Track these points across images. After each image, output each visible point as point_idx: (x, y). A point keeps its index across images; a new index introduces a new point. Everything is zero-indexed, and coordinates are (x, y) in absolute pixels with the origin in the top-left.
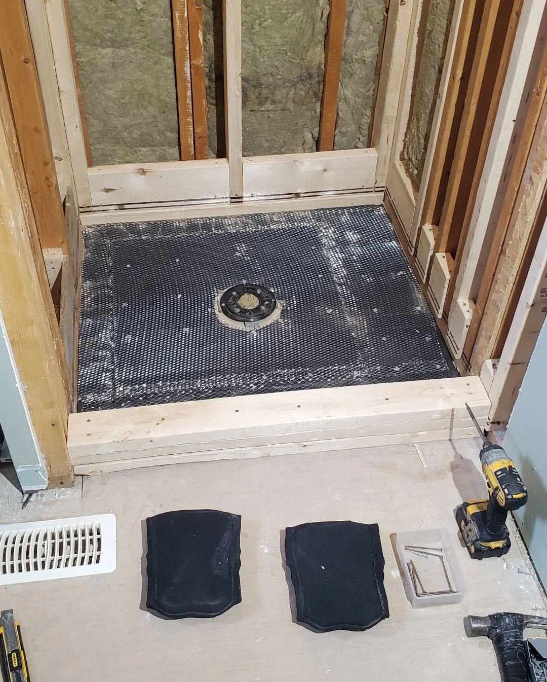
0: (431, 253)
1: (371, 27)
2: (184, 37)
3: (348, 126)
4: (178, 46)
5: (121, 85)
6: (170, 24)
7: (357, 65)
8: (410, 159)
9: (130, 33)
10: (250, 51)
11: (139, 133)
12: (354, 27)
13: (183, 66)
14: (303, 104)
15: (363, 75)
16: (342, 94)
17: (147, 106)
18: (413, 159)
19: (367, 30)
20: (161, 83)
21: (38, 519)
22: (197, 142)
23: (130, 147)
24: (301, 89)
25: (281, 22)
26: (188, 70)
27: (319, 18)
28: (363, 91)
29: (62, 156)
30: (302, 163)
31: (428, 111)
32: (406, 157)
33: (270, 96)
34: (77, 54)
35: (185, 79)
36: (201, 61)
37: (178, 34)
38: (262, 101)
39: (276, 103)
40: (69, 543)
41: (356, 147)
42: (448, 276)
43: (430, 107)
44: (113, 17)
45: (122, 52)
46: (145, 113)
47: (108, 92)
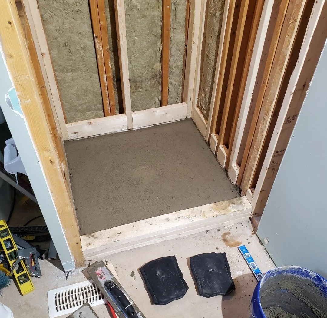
0: (216, 145)
1: (180, 53)
2: (102, 66)
3: (173, 94)
4: (100, 69)
5: (77, 88)
6: (96, 60)
7: (175, 69)
8: (202, 107)
9: (79, 66)
10: (130, 68)
11: (86, 107)
12: (173, 54)
13: (103, 78)
14: (154, 87)
15: (178, 72)
16: (170, 81)
17: (88, 95)
18: (203, 107)
19: (178, 54)
20: (94, 85)
21: (74, 283)
22: (111, 108)
23: (82, 113)
24: (153, 81)
25: (143, 55)
26: (105, 79)
27: (158, 51)
28: (178, 79)
30: (156, 112)
31: (209, 88)
32: (200, 106)
33: (140, 85)
34: (57, 76)
35: (104, 83)
36: (111, 74)
37: (100, 64)
38: (137, 88)
39: (143, 88)
40: (89, 292)
41: (177, 103)
42: (226, 155)
43: (210, 86)
44: (71, 59)
45: (76, 74)
46: (88, 98)
47: (71, 91)
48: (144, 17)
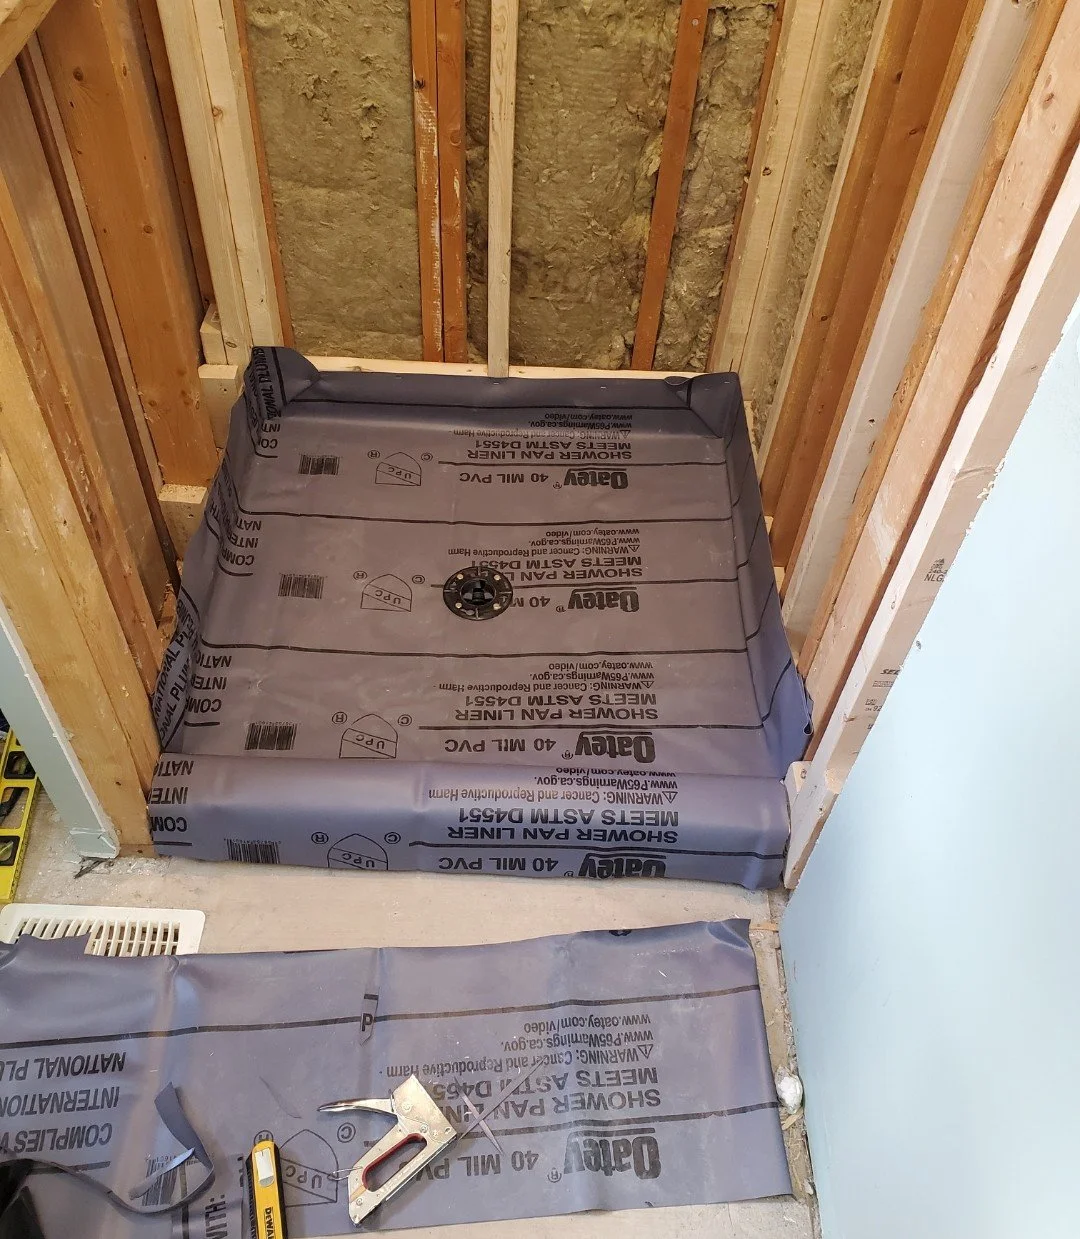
1: (724, 196)
2: (431, 185)
3: (678, 335)
4: (423, 196)
5: (338, 242)
6: (412, 164)
7: (697, 250)
11: (364, 311)
12: (696, 193)
13: (430, 227)
14: (611, 296)
15: (706, 264)
16: (672, 288)
17: (376, 276)
19: (717, 200)
20: (397, 245)
22: (447, 335)
23: (349, 329)
24: (610, 275)
25: (583, 177)
26: (436, 232)
27: (644, 174)
28: (705, 287)
29: (236, 341)
33: (561, 280)
34: (273, 191)
35: (432, 245)
36: (457, 222)
37: (423, 180)
38: (548, 287)
39: (569, 291)
41: (689, 368)
44: (328, 144)
45: (340, 195)
46: (373, 284)
47: (319, 250)
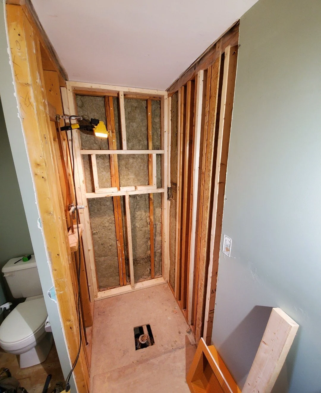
6: (117, 251)
12: (156, 246)
13: (120, 259)
14: (147, 263)
15: (159, 255)
17: (112, 268)
24: (146, 260)
27: (148, 246)
29: (91, 285)
33: (139, 262)
34: (96, 259)
36: (124, 257)
37: (119, 253)
38: (137, 263)
39: (141, 264)
44: (104, 251)
45: (106, 257)
47: (103, 267)
48: (141, 230)
